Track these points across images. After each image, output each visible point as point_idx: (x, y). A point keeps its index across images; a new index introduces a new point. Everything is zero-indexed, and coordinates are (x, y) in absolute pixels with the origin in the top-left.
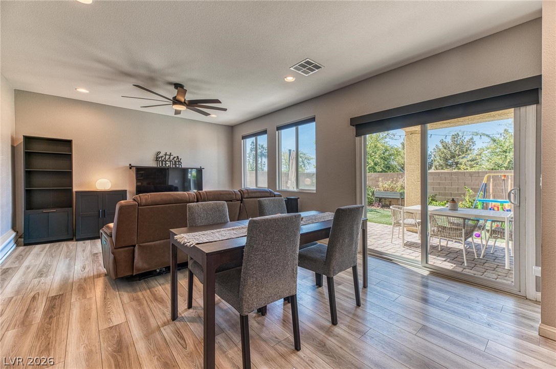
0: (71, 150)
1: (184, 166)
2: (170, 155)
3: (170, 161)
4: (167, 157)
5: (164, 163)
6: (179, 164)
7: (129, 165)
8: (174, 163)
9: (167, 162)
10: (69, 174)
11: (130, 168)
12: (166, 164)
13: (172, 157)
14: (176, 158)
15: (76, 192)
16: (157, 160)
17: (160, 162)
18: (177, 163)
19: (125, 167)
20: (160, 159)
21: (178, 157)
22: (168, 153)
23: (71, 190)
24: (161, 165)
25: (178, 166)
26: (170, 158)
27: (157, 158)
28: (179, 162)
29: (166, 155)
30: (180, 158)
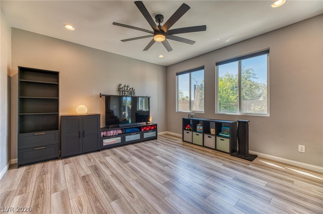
0: (58, 81)
1: (136, 95)
2: (128, 87)
3: (128, 91)
4: (126, 88)
5: (124, 92)
6: (133, 94)
7: (99, 94)
8: (130, 93)
9: (126, 92)
10: (56, 101)
11: (101, 97)
12: (125, 94)
13: (129, 88)
14: (132, 89)
15: (61, 117)
16: (119, 91)
17: (121, 92)
18: (132, 93)
19: (97, 95)
20: (121, 90)
21: (132, 88)
22: (126, 86)
23: (58, 114)
24: (122, 94)
25: (133, 95)
26: (127, 89)
27: (119, 89)
28: (133, 92)
29: (125, 86)
30: (134, 89)
